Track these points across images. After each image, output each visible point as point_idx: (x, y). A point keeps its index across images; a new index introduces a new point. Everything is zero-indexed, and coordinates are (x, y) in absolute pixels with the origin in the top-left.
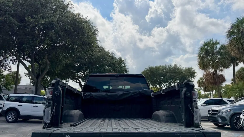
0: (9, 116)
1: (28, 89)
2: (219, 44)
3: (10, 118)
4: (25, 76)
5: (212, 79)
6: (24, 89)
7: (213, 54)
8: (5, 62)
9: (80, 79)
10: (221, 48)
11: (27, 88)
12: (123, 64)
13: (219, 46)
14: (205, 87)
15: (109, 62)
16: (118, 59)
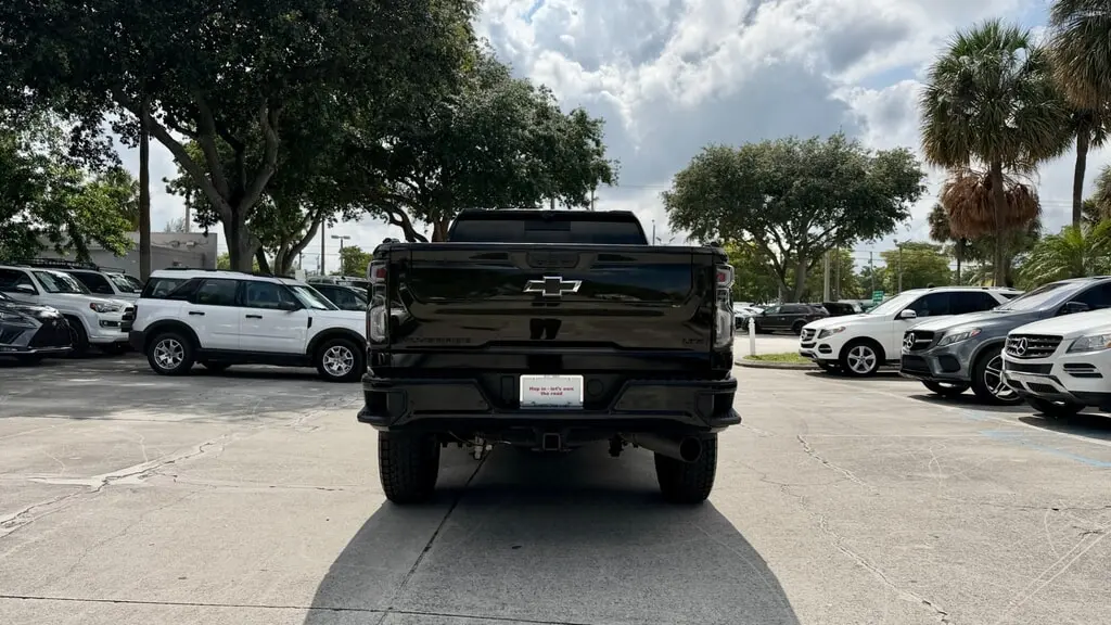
0: (161, 353)
1: (183, 248)
2: (1023, 44)
3: (166, 358)
4: (169, 191)
5: (979, 206)
6: (168, 249)
7: (993, 93)
8: (93, 136)
9: (405, 209)
10: (1029, 67)
11: (179, 243)
12: (590, 141)
13: (1022, 55)
14: (964, 240)
15: (527, 133)
16: (571, 118)
